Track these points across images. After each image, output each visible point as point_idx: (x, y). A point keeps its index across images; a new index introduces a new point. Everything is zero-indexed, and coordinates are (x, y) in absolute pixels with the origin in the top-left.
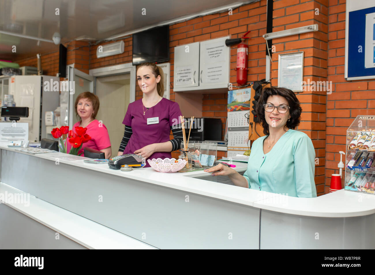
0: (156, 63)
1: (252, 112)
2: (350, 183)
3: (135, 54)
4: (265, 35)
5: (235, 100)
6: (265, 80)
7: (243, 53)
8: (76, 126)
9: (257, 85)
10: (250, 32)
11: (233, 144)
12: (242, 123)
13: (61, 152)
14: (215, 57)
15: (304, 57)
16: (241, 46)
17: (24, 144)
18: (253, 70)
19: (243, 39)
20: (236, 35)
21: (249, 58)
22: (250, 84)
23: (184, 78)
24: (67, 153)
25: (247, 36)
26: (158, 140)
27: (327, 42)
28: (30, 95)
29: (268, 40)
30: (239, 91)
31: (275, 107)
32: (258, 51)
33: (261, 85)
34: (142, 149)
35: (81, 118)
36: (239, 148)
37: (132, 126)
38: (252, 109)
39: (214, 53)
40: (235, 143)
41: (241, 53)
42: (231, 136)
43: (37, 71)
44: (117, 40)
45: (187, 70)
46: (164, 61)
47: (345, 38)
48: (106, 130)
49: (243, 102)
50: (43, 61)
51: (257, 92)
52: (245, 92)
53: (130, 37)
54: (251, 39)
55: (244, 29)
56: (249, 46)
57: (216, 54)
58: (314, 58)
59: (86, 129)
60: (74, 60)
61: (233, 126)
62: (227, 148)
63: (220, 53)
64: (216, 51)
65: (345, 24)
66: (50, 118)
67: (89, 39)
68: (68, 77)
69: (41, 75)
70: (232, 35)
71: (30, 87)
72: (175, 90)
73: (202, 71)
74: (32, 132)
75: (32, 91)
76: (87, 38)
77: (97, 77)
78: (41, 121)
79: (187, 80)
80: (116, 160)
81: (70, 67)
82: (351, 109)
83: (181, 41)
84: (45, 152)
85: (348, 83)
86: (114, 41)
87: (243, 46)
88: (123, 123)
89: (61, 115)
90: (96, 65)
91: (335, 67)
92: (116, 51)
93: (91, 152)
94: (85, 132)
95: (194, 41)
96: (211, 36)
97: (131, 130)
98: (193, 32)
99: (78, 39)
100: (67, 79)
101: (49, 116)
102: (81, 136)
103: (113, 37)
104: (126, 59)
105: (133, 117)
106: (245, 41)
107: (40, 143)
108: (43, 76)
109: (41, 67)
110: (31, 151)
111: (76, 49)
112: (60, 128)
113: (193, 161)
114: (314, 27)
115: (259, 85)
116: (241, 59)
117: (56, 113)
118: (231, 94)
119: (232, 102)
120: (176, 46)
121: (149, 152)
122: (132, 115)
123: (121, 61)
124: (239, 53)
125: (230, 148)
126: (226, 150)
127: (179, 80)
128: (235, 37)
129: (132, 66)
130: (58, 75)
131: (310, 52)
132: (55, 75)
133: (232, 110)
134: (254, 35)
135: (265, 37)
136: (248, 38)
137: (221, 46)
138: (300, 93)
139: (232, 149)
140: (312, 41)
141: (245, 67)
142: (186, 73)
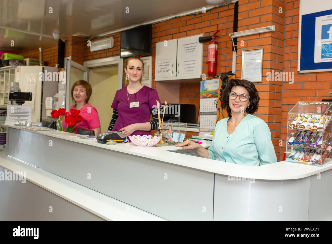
0: (141, 56)
1: (220, 99)
2: (290, 156)
3: (123, 48)
4: (231, 34)
5: (206, 89)
6: (231, 72)
7: (214, 48)
8: (71, 109)
9: (224, 76)
10: (219, 31)
11: (204, 126)
12: (212, 108)
13: (58, 130)
14: (190, 52)
15: (263, 53)
16: (211, 42)
17: (28, 124)
18: (222, 64)
19: (213, 37)
20: (208, 33)
21: (218, 53)
22: (218, 75)
23: (164, 70)
24: (64, 131)
25: (217, 34)
26: (139, 120)
27: (283, 40)
28: (32, 82)
29: (234, 38)
30: (210, 81)
31: (238, 96)
32: (226, 47)
33: (228, 76)
34: (125, 128)
35: (76, 102)
36: (209, 130)
37: (118, 109)
38: (219, 96)
39: (190, 49)
40: (206, 125)
41: (212, 48)
42: (203, 119)
43: (39, 62)
44: (108, 37)
45: (167, 62)
46: (147, 55)
47: (298, 37)
48: (97, 112)
49: (213, 91)
50: (44, 54)
51: (224, 82)
52: (215, 82)
53: (118, 33)
54: (220, 37)
55: (214, 29)
56: (218, 43)
57: (191, 49)
58: (272, 54)
59: (79, 111)
60: (70, 54)
61: (204, 111)
62: (199, 130)
63: (194, 49)
64: (191, 47)
65: (298, 25)
66: (50, 103)
67: (83, 35)
68: (65, 68)
69: (42, 65)
70: (205, 33)
71: (33, 76)
72: (156, 80)
73: (179, 64)
74: (34, 115)
75: (34, 79)
76: (82, 35)
77: (90, 68)
78: (42, 105)
79: (166, 72)
80: (103, 136)
81: (68, 59)
82: (302, 97)
83: (162, 38)
84: (45, 129)
85: (300, 75)
86: (105, 37)
87: (213, 43)
88: (112, 107)
89: (59, 100)
90: (89, 58)
91: (290, 61)
92: (106, 46)
93: (83, 130)
94: (79, 114)
95: (173, 38)
96: (187, 34)
97: (117, 113)
98: (172, 31)
99: (74, 35)
100: (64, 70)
101: (49, 101)
102: (75, 117)
103: (105, 34)
104: (115, 53)
105: (119, 102)
106: (215, 39)
107: (41, 123)
108: (44, 66)
109: (42, 59)
110: (33, 129)
111: (72, 44)
112: (58, 110)
113: (167, 138)
114: (271, 27)
115: (226, 76)
116: (211, 54)
117: (55, 99)
118: (203, 83)
119: (204, 91)
120: (157, 42)
121: (131, 130)
122: (118, 100)
123: (111, 55)
124: (210, 49)
125: (201, 129)
126: (198, 131)
127: (159, 72)
128: (207, 35)
129: (120, 59)
130: (57, 66)
131: (269, 48)
132: (54, 66)
133: (204, 97)
134: (222, 33)
135: (231, 35)
136: (218, 36)
137: (195, 43)
138: (260, 84)
139: (203, 130)
140: (270, 39)
141: (214, 61)
142: (166, 65)
